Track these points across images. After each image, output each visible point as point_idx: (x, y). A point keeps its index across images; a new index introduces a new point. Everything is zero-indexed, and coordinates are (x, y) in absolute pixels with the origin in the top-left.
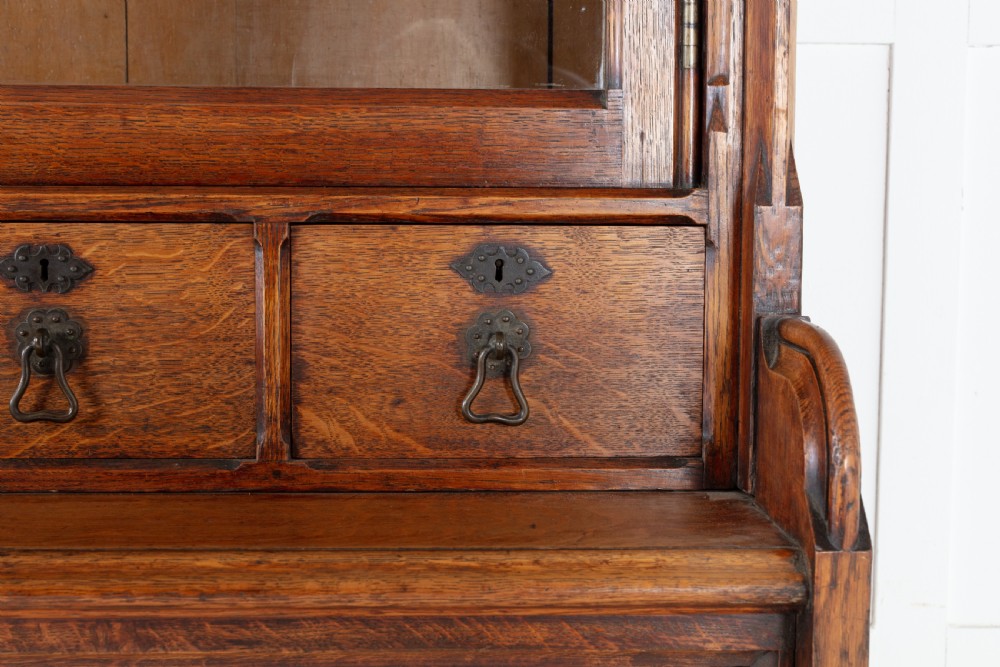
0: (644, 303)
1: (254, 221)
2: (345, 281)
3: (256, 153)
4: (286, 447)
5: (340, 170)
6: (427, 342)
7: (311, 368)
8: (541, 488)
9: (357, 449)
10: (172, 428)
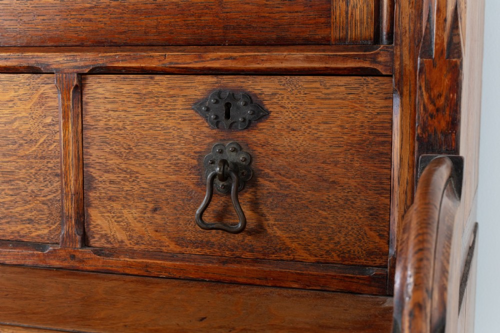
0: (341, 139)
1: (55, 72)
2: (119, 117)
3: (65, 21)
4: (78, 238)
5: (121, 33)
6: (176, 164)
7: (96, 181)
8: (258, 283)
9: (127, 242)
10: (9, 220)
